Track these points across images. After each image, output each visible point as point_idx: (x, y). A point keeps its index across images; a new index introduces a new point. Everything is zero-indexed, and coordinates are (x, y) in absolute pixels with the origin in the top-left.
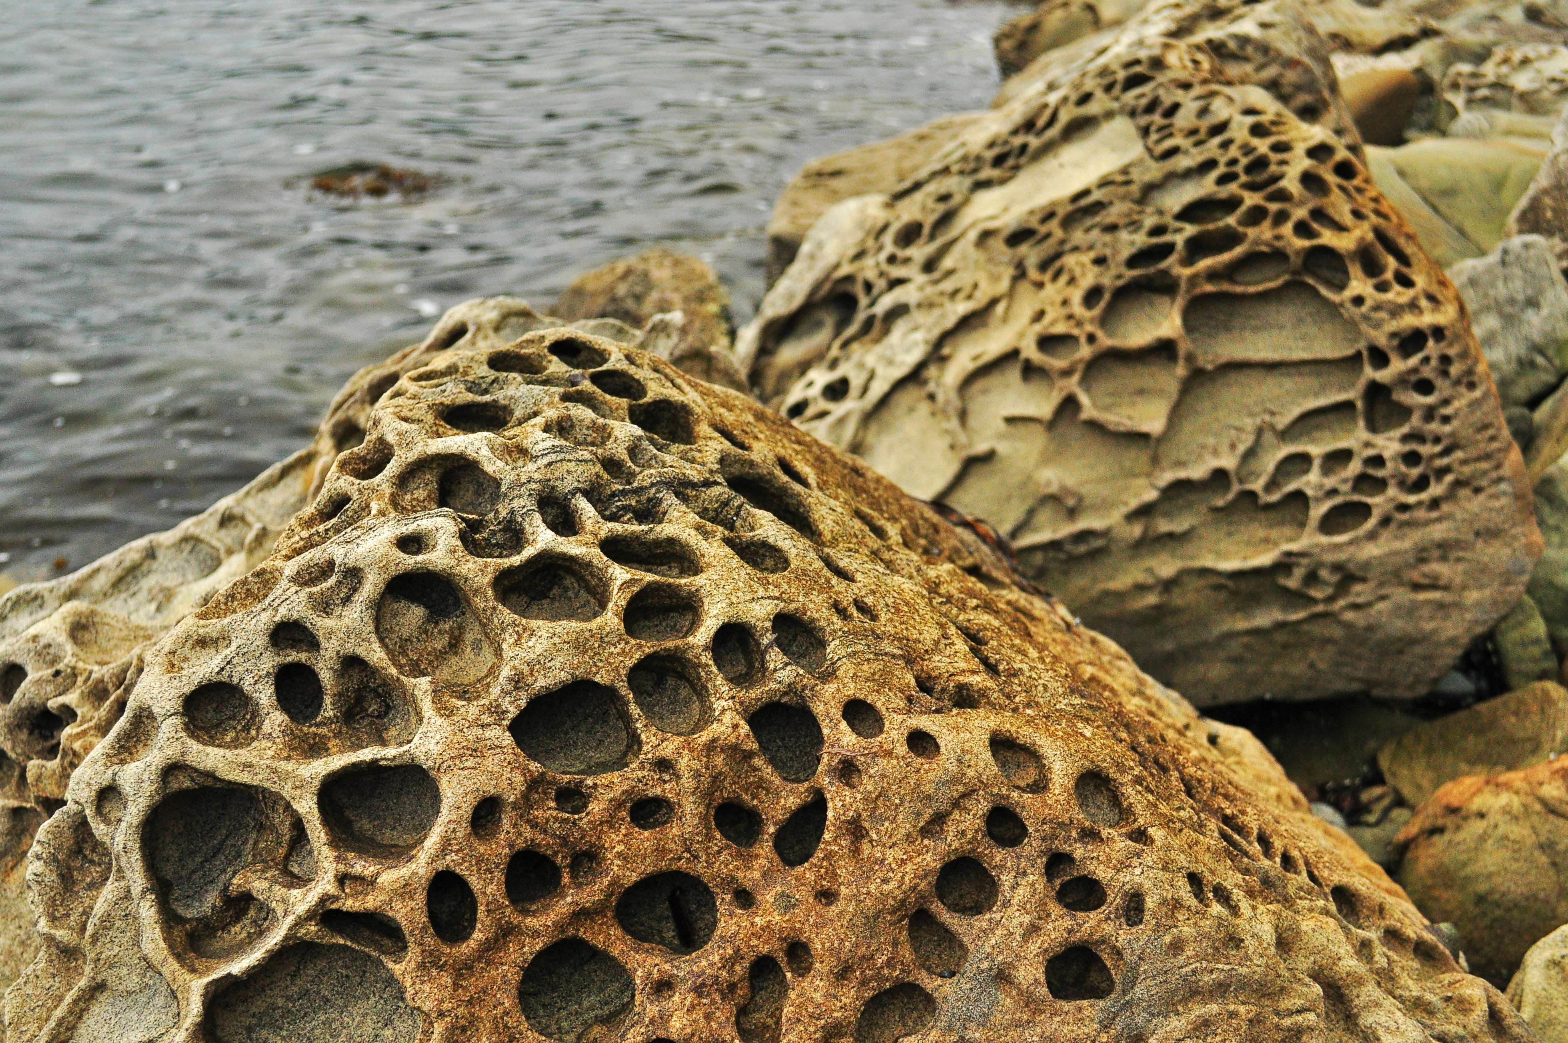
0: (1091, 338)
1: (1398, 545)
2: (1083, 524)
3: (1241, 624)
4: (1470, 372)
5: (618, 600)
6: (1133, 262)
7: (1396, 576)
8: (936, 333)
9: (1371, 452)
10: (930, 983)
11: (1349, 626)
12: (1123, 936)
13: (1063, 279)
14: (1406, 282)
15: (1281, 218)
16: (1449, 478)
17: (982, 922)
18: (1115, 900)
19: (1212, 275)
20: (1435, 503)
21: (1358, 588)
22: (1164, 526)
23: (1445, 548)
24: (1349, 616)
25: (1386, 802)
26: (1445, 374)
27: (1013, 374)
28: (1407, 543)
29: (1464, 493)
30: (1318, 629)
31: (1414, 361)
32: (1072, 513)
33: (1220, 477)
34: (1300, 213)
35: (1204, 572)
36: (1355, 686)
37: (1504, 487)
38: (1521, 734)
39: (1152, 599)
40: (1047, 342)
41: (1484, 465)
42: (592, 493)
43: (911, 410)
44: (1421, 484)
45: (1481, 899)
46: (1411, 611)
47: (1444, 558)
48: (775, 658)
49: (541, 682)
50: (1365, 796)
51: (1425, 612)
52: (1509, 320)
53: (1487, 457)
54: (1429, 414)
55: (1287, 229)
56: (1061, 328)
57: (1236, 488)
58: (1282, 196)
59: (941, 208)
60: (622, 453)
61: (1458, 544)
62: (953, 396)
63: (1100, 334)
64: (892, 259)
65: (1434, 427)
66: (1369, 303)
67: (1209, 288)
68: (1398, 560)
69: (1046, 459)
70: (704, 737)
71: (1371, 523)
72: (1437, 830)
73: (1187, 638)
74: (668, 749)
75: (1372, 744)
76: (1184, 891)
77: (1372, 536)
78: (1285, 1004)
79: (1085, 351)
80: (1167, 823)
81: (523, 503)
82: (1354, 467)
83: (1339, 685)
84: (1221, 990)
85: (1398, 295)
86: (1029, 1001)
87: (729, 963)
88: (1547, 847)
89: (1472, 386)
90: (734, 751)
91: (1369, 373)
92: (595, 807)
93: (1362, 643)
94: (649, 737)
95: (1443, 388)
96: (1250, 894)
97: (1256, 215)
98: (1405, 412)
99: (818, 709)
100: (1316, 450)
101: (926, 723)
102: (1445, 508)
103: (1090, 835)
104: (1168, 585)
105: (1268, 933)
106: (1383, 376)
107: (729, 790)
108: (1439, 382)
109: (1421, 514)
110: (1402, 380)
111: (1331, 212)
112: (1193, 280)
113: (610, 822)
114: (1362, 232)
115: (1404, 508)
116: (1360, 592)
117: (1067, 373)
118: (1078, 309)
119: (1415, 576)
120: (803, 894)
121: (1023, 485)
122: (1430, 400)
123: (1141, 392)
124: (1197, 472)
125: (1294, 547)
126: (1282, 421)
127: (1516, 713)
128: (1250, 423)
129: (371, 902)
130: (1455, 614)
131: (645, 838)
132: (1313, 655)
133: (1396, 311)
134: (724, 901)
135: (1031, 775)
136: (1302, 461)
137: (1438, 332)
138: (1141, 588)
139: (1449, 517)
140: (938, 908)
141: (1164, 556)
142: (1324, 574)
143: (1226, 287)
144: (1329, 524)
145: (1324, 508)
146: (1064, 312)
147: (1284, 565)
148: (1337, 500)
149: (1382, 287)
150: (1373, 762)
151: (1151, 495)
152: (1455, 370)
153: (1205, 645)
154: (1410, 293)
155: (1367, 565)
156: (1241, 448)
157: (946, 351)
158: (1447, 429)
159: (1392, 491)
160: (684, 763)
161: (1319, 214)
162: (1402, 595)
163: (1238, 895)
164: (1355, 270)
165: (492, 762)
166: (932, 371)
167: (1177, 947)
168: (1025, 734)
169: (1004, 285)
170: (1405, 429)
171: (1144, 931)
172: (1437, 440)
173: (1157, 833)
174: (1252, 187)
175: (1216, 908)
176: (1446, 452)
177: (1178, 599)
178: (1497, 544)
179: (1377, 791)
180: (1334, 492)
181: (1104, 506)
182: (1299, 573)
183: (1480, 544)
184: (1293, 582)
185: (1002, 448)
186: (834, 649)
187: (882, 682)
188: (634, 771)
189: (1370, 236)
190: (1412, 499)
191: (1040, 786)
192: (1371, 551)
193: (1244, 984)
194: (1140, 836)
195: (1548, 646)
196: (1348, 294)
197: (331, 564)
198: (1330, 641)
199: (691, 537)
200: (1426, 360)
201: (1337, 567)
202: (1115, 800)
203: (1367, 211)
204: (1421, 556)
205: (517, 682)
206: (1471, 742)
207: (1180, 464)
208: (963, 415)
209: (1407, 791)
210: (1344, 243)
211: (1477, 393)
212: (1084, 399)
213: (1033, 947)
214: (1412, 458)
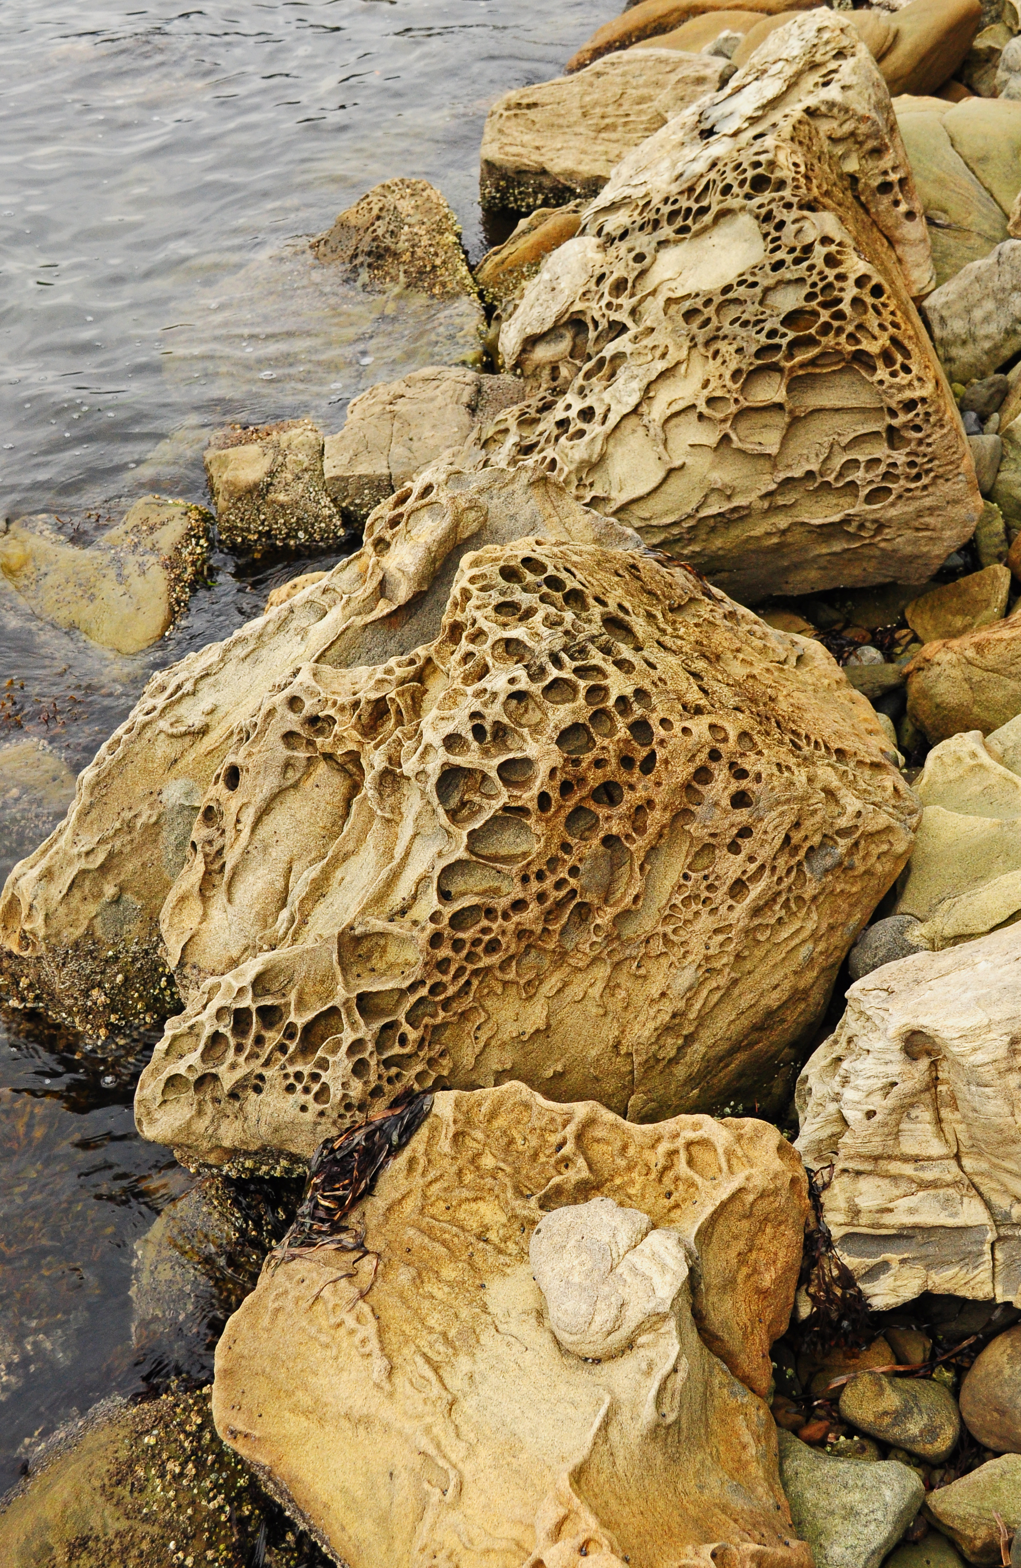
0: (736, 401)
1: (906, 509)
2: (735, 503)
3: (825, 550)
4: (941, 420)
5: (582, 693)
6: (758, 354)
7: (907, 525)
8: (645, 382)
9: (890, 461)
10: (693, 808)
11: (882, 549)
12: (755, 787)
13: (719, 360)
14: (907, 369)
15: (840, 330)
16: (932, 474)
17: (709, 787)
18: (752, 775)
19: (802, 365)
20: (925, 487)
21: (887, 531)
22: (780, 501)
23: (931, 510)
24: (882, 545)
25: (908, 638)
26: (928, 421)
27: (693, 416)
28: (911, 507)
29: (940, 481)
30: (866, 551)
31: (911, 415)
32: (729, 498)
33: (810, 474)
34: (850, 328)
35: (803, 524)
36: (888, 580)
37: (961, 477)
38: (980, 597)
39: (775, 540)
40: (711, 401)
41: (950, 467)
42: (565, 649)
43: (634, 431)
44: (918, 477)
45: (938, 706)
46: (915, 542)
47: (931, 515)
48: (635, 706)
49: (563, 727)
50: (897, 636)
51: (923, 542)
52: (1001, 303)
53: (952, 463)
54: (920, 442)
55: (843, 338)
56: (718, 393)
57: (819, 480)
58: (839, 316)
59: (639, 267)
60: (570, 628)
61: (938, 508)
62: (659, 430)
63: (741, 398)
64: (609, 305)
65: (922, 448)
66: (886, 384)
67: (801, 372)
68: (907, 517)
69: (713, 467)
70: (616, 738)
71: (892, 497)
72: (920, 669)
73: (795, 558)
74: (606, 742)
75: (902, 603)
76: (775, 770)
77: (893, 505)
78: (812, 801)
79: (733, 408)
80: (769, 747)
81: (545, 659)
82: (882, 468)
83: (880, 580)
84: (788, 801)
85: (903, 379)
86: (725, 811)
87: (629, 809)
88: (968, 680)
89: (942, 426)
90: (627, 742)
91: (889, 420)
92: (584, 765)
93: (891, 558)
94: (598, 740)
95: (927, 429)
96: (799, 765)
97: (826, 329)
98: (909, 441)
99: (651, 722)
100: (862, 458)
101: (687, 724)
102: (930, 489)
103: (743, 755)
104: (784, 532)
105: (804, 779)
106: (895, 422)
107: (625, 753)
108: (924, 426)
109: (918, 493)
110: (905, 426)
111: (867, 325)
112: (792, 369)
113: (589, 769)
114: (884, 340)
115: (909, 490)
116: (888, 533)
117: (724, 421)
118: (729, 383)
119: (917, 524)
120: (651, 784)
121: (701, 482)
122: (920, 435)
123: (765, 426)
124: (798, 473)
125: (851, 511)
126: (844, 441)
127: (979, 585)
128: (827, 440)
129: (520, 803)
130: (938, 543)
131: (600, 772)
132: (865, 564)
133: (901, 388)
134: (625, 789)
135: (722, 735)
136: (854, 463)
137: (923, 400)
138: (769, 534)
139: (932, 494)
140: (694, 783)
141: (781, 517)
142: (868, 524)
143: (810, 370)
144: (870, 498)
145: (867, 491)
146: (720, 382)
147: (847, 520)
148: (874, 486)
149: (894, 374)
150: (902, 614)
151: (774, 486)
152: (933, 419)
153: (806, 561)
154: (909, 377)
155: (890, 520)
156: (822, 458)
157: (651, 394)
158: (930, 450)
159: (902, 482)
160: (611, 747)
161: (860, 327)
162: (909, 534)
163: (794, 768)
164: (880, 364)
165: (553, 756)
166: (644, 409)
167: (773, 789)
168: (720, 723)
169: (685, 352)
170: (908, 450)
171: (762, 785)
172: (925, 455)
173: (765, 751)
174: (825, 305)
175: (786, 774)
176: (930, 461)
177: (790, 539)
178: (959, 506)
179: (904, 632)
180: (872, 481)
181: (747, 491)
182: (855, 524)
183: (949, 508)
184: (851, 529)
185: (689, 461)
186: (654, 700)
187: (671, 710)
188: (595, 751)
189: (888, 343)
190: (913, 485)
191: (725, 740)
192: (893, 512)
193: (795, 798)
194: (760, 753)
195: (1003, 537)
196: (876, 378)
197: (485, 690)
198: (874, 557)
199: (601, 664)
200: (917, 415)
201: (875, 521)
202: (751, 740)
203: (887, 324)
204: (919, 514)
205: (556, 727)
206: (955, 603)
207: (789, 466)
208: (665, 442)
209: (920, 632)
210: (872, 347)
211: (945, 431)
212: (734, 437)
213: (726, 794)
214: (912, 464)
